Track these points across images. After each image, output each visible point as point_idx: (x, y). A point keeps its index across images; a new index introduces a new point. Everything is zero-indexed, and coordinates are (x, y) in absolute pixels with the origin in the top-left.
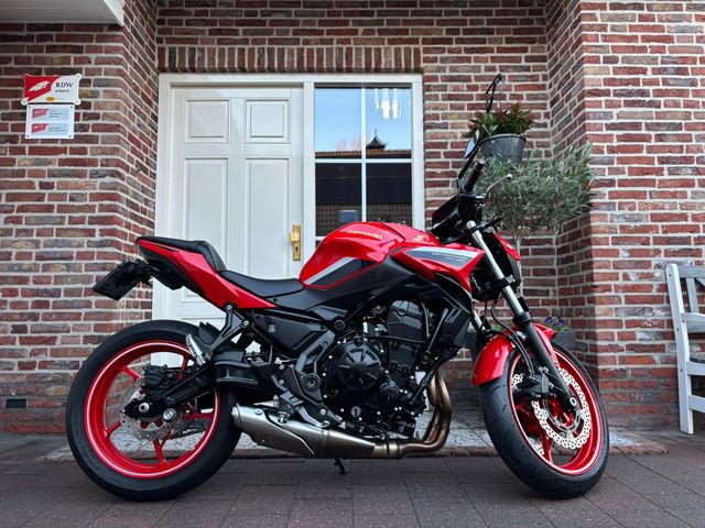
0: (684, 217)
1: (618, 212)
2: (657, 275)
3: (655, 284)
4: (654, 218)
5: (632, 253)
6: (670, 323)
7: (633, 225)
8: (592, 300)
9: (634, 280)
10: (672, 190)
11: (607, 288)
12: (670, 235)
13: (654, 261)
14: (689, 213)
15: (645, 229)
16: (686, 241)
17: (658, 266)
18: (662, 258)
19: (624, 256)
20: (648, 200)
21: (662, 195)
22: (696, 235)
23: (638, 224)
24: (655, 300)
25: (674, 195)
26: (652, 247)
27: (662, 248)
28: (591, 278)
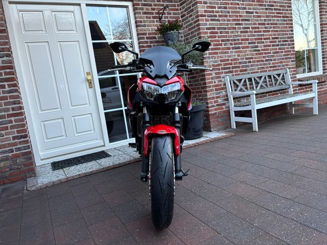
0: (228, 60)
1: (211, 60)
2: (223, 80)
3: (222, 83)
4: (221, 61)
5: (216, 74)
6: (227, 96)
7: (215, 64)
8: (206, 91)
9: (217, 83)
10: (225, 51)
11: (210, 87)
12: (225, 66)
13: (222, 76)
14: (230, 58)
15: (219, 65)
16: (229, 68)
17: (223, 77)
18: (224, 75)
19: (214, 75)
20: (219, 55)
21: (222, 53)
22: (231, 66)
23: (217, 63)
24: (223, 89)
25: (226, 53)
26: (221, 71)
27: (223, 71)
28: (205, 84)
